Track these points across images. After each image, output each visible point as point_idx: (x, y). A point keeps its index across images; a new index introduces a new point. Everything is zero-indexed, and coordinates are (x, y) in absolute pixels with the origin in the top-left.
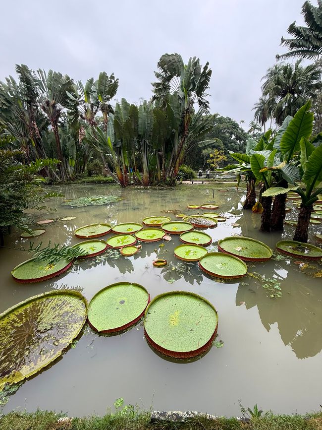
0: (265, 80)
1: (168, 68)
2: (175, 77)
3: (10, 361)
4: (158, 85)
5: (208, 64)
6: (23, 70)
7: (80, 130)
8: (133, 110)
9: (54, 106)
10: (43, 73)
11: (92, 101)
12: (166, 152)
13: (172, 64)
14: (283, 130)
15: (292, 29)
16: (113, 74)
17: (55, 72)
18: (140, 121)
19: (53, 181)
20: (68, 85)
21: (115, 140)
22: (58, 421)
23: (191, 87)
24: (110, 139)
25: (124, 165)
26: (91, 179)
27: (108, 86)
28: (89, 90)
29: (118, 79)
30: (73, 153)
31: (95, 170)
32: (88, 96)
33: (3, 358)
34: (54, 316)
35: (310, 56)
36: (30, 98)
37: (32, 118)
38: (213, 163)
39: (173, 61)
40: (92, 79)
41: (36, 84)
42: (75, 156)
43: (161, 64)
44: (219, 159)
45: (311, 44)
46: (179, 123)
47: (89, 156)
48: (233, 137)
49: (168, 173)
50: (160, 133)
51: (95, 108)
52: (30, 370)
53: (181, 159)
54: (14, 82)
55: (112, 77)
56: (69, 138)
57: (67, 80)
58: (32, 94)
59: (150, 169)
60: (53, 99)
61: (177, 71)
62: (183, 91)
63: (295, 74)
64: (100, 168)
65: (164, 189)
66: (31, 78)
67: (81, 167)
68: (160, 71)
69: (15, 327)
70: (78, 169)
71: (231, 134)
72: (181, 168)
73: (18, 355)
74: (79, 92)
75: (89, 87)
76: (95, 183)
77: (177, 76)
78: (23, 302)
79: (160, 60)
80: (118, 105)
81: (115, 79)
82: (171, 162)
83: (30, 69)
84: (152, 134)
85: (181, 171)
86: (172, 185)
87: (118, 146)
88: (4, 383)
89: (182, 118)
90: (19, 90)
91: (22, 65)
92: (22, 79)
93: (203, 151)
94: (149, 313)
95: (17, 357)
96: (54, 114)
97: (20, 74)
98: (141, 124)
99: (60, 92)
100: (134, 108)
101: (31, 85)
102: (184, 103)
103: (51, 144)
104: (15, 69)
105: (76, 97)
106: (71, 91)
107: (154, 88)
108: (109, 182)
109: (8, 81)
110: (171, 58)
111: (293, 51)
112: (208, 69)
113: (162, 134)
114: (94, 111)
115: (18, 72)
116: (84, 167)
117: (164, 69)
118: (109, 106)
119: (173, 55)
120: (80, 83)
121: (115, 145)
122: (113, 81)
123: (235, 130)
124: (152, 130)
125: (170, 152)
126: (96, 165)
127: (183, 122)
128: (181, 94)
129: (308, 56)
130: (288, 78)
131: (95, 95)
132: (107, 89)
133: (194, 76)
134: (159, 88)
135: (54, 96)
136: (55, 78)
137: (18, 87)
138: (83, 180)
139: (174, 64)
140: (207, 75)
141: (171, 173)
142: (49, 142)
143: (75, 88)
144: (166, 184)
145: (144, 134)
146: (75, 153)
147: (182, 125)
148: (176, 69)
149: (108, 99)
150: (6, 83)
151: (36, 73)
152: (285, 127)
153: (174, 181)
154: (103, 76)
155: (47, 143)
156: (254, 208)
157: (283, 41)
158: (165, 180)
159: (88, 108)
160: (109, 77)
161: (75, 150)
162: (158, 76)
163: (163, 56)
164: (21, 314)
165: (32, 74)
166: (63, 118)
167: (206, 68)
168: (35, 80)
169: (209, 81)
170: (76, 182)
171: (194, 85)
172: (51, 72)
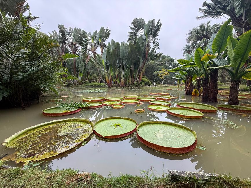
0: (188, 36)
1: (137, 25)
2: (141, 29)
3: (36, 150)
4: (131, 33)
5: (159, 20)
6: (61, 28)
7: (88, 57)
8: (117, 45)
9: (75, 45)
10: (72, 29)
11: (95, 42)
12: (135, 68)
13: (139, 23)
14: (211, 42)
15: (205, 4)
16: (108, 28)
17: (77, 29)
18: (121, 51)
19: (69, 84)
20: (84, 35)
21: (106, 61)
22: (78, 173)
23: (150, 33)
24: (104, 61)
25: (110, 75)
26: (90, 84)
27: (105, 34)
28: (94, 36)
29: (110, 30)
30: (82, 70)
31: (93, 79)
32: (93, 39)
33: (30, 148)
34: (70, 130)
35: (216, 17)
36: (63, 40)
37: (63, 51)
38: (161, 76)
39: (140, 22)
40: (97, 31)
41: (67, 34)
42: (83, 71)
43: (133, 23)
44: (165, 74)
45: (216, 11)
46: (143, 52)
47: (90, 72)
48: (171, 66)
49: (135, 80)
50: (132, 57)
51: (96, 45)
52: (50, 155)
53: (143, 72)
54: (56, 33)
55: (107, 30)
56: (81, 62)
57: (83, 32)
58: (64, 39)
59: (125, 77)
60: (75, 41)
61: (142, 27)
62: (145, 35)
63: (207, 28)
64: (96, 78)
65: (133, 88)
66: (65, 31)
67: (85, 78)
68: (133, 26)
69: (41, 134)
70: (84, 78)
71: (170, 64)
72: (143, 79)
73: (42, 146)
74: (89, 38)
75: (94, 35)
76: (93, 86)
77: (142, 29)
78: (48, 122)
79: (133, 21)
80: (109, 43)
81: (109, 30)
82: (137, 74)
83: (65, 27)
84: (127, 57)
85: (142, 80)
86: (138, 86)
87: (108, 64)
88: (29, 161)
89: (145, 49)
90: (58, 37)
91: (61, 25)
92: (60, 32)
93: (154, 73)
94: (139, 131)
95: (41, 148)
96: (75, 49)
97: (60, 29)
98: (122, 53)
99: (79, 38)
100: (118, 44)
101: (65, 34)
102: (146, 42)
103: (71, 64)
104: (58, 26)
105: (87, 40)
106: (85, 37)
107: (129, 34)
108: (101, 86)
109: (53, 33)
110: (139, 20)
111: (206, 15)
112: (160, 23)
113: (133, 58)
114: (96, 47)
115: (59, 28)
116: (87, 78)
117: (135, 25)
118: (105, 44)
119: (140, 19)
120: (90, 33)
121: (106, 64)
122: (107, 31)
123: (172, 62)
124: (127, 56)
125: (137, 69)
126: (94, 77)
127: (145, 51)
128: (144, 37)
129: (215, 17)
130: (204, 30)
131: (97, 39)
132: (104, 35)
133: (151, 27)
134: (132, 34)
135: (75, 40)
136: (78, 31)
137: (58, 35)
138: (86, 84)
139: (141, 23)
140: (159, 26)
141: (137, 79)
142: (70, 63)
143: (87, 35)
144: (134, 86)
145: (123, 58)
146: (83, 70)
147: (144, 53)
148: (142, 25)
149: (104, 41)
150: (52, 33)
151: (68, 29)
152: (212, 39)
153: (139, 84)
154: (102, 29)
155: (69, 64)
156: (193, 93)
157: (200, 10)
158: (134, 84)
159: (93, 45)
160: (106, 29)
161: (83, 68)
162: (132, 28)
163: (135, 19)
164: (46, 128)
165: (66, 29)
166: (78, 52)
167: (158, 23)
168: (67, 32)
169: (160, 29)
170: (82, 85)
171: (152, 32)
172: (75, 29)
